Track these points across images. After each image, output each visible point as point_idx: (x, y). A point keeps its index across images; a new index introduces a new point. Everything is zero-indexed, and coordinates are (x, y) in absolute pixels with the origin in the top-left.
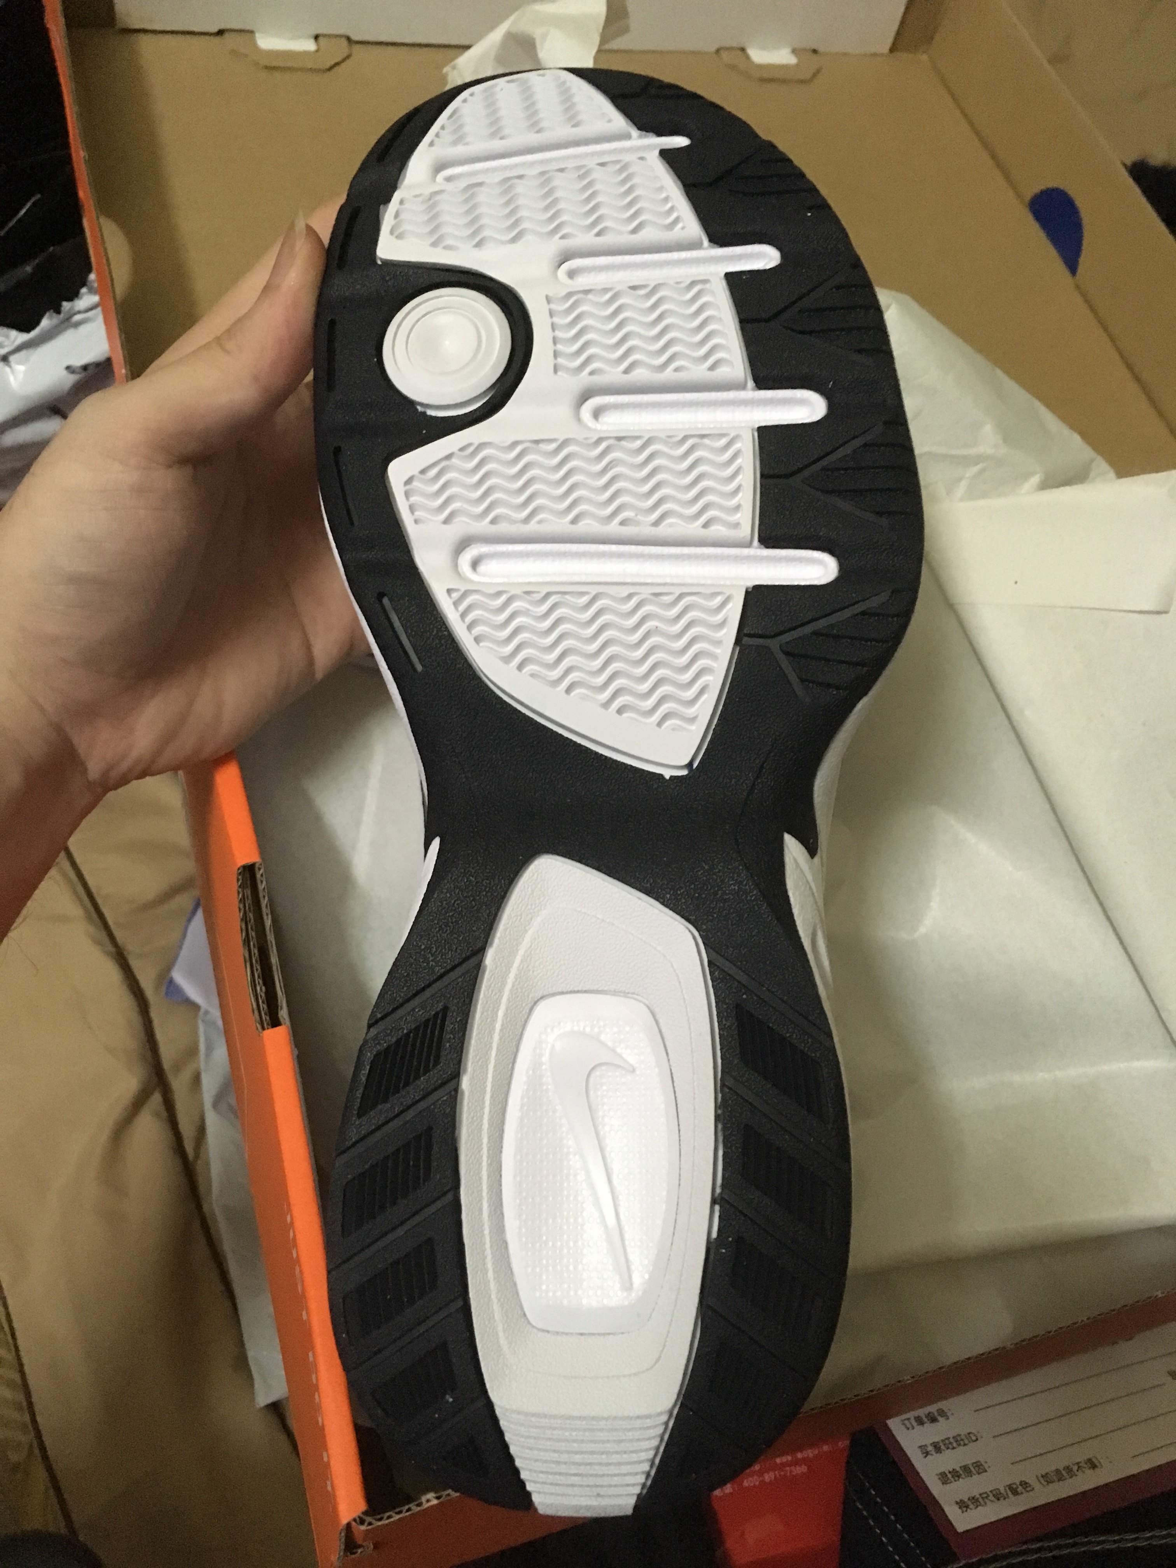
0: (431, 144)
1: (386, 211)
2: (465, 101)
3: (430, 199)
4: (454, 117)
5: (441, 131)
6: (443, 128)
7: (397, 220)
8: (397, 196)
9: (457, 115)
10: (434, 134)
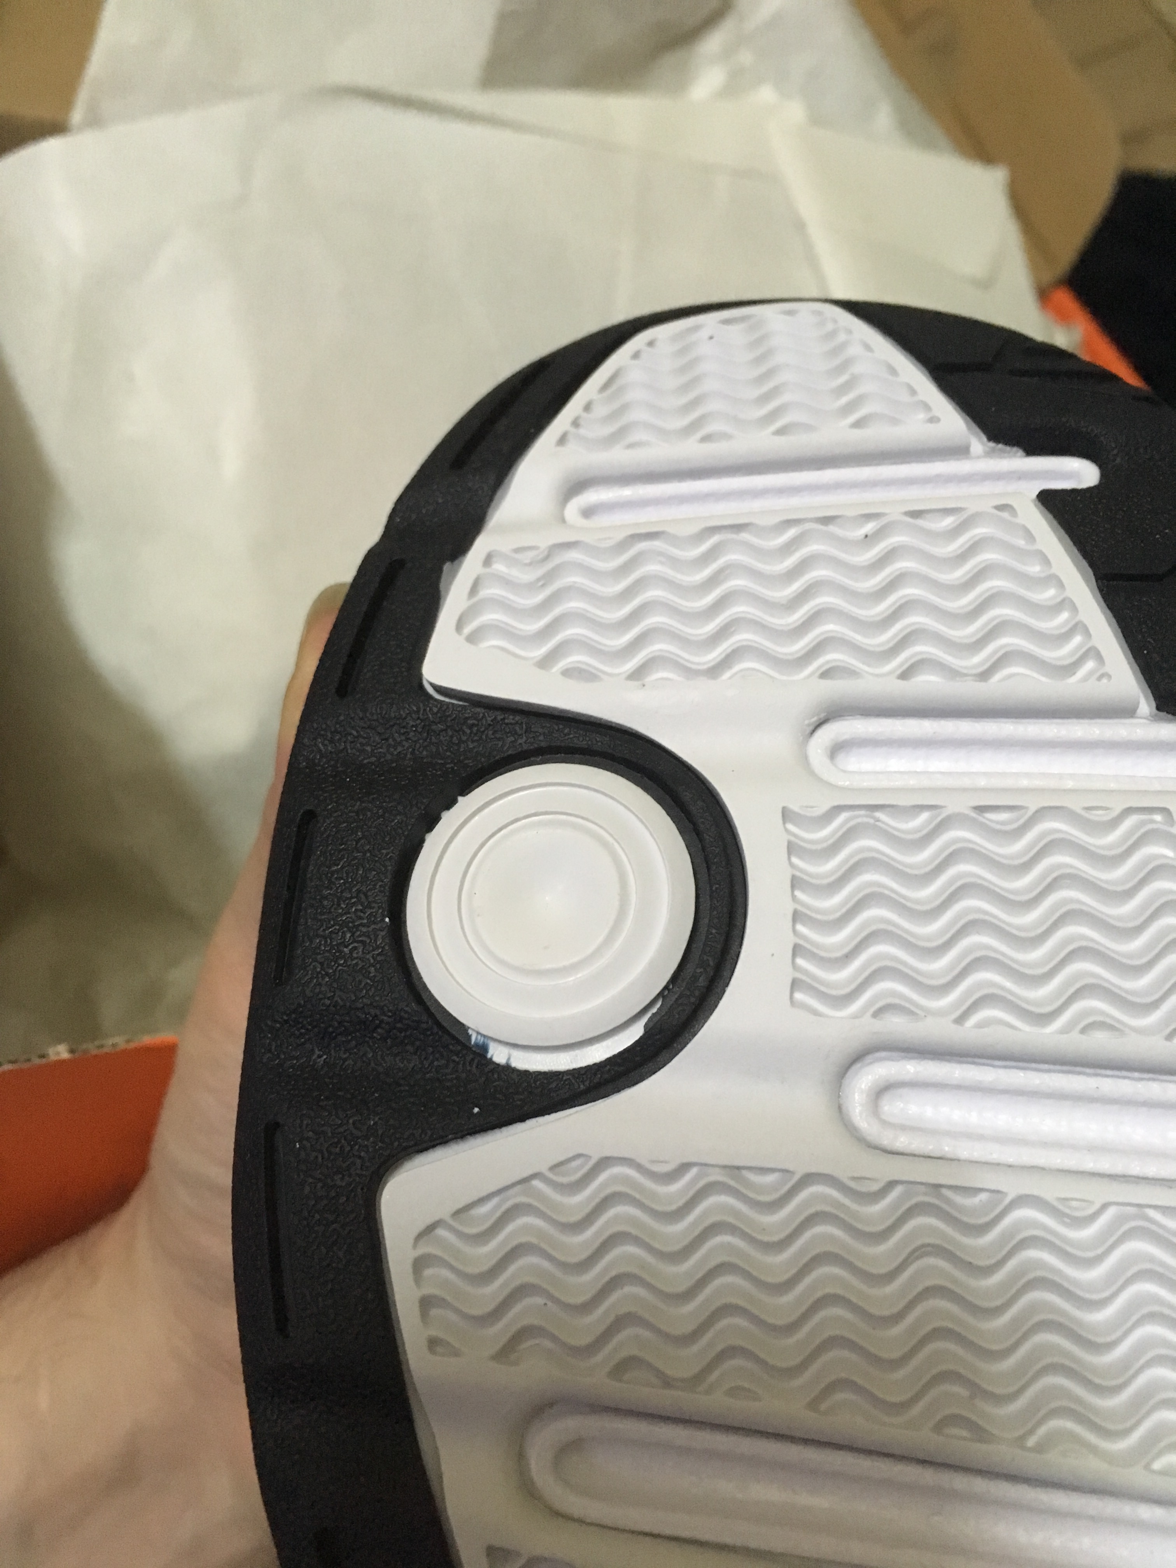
0: (562, 440)
1: (454, 574)
2: (636, 355)
3: (547, 558)
4: (614, 387)
5: (585, 415)
6: (588, 408)
7: (475, 599)
8: (481, 545)
9: (619, 382)
10: (570, 420)
